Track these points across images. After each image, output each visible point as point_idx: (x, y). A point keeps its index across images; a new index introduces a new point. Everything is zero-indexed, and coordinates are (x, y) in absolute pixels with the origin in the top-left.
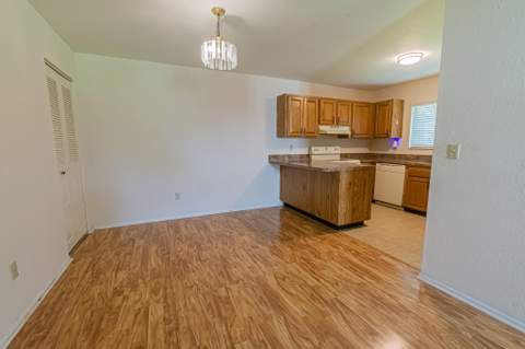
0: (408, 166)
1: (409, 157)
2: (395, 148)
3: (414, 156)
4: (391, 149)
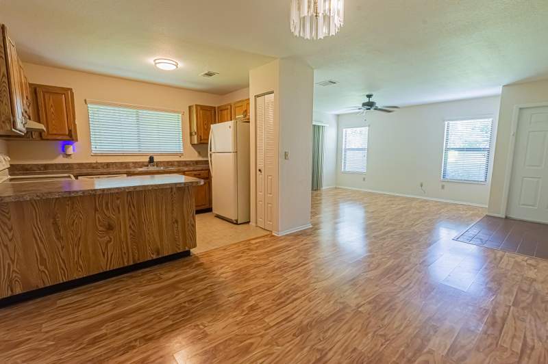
1: (95, 165)
2: (70, 155)
3: (101, 163)
4: (61, 156)
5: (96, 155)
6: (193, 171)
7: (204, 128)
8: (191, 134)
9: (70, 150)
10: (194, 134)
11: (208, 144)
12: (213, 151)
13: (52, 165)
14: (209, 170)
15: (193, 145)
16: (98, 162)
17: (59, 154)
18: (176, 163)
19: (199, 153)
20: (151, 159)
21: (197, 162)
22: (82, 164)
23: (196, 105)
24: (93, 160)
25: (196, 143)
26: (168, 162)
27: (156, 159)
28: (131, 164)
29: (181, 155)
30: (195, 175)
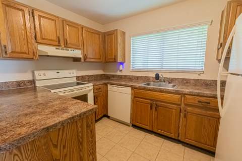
1: (131, 77)
2: (121, 70)
4: (118, 71)
5: (133, 71)
6: (199, 96)
9: (121, 67)
10: (220, 46)
13: (115, 75)
15: (219, 61)
18: (192, 81)
20: (157, 76)
22: (126, 76)
25: (220, 57)
28: (151, 78)
30: (199, 102)
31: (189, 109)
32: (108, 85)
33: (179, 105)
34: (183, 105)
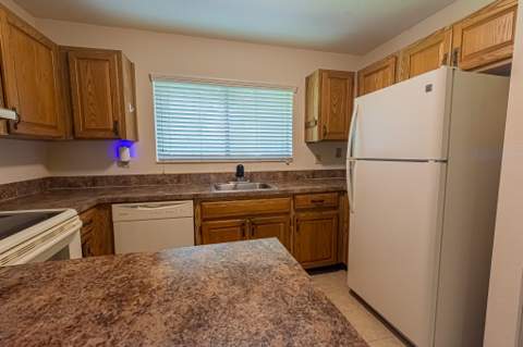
0: (197, 200)
1: (160, 178)
2: (126, 163)
3: (169, 175)
4: (115, 165)
5: (163, 162)
6: (312, 193)
7: (332, 112)
8: (307, 126)
9: (126, 154)
10: (312, 124)
11: (347, 140)
12: (356, 155)
13: (102, 177)
14: (343, 192)
15: (309, 144)
16: (166, 172)
17: (112, 162)
18: (280, 175)
19: (318, 157)
20: (240, 170)
21: (314, 174)
22: (143, 176)
23: (321, 71)
24: (158, 171)
25: (316, 139)
26: (269, 173)
27: (248, 169)
28: (212, 177)
29: (289, 161)
30: (313, 201)
31: (302, 215)
32: (113, 206)
33: (288, 213)
34: (293, 213)
